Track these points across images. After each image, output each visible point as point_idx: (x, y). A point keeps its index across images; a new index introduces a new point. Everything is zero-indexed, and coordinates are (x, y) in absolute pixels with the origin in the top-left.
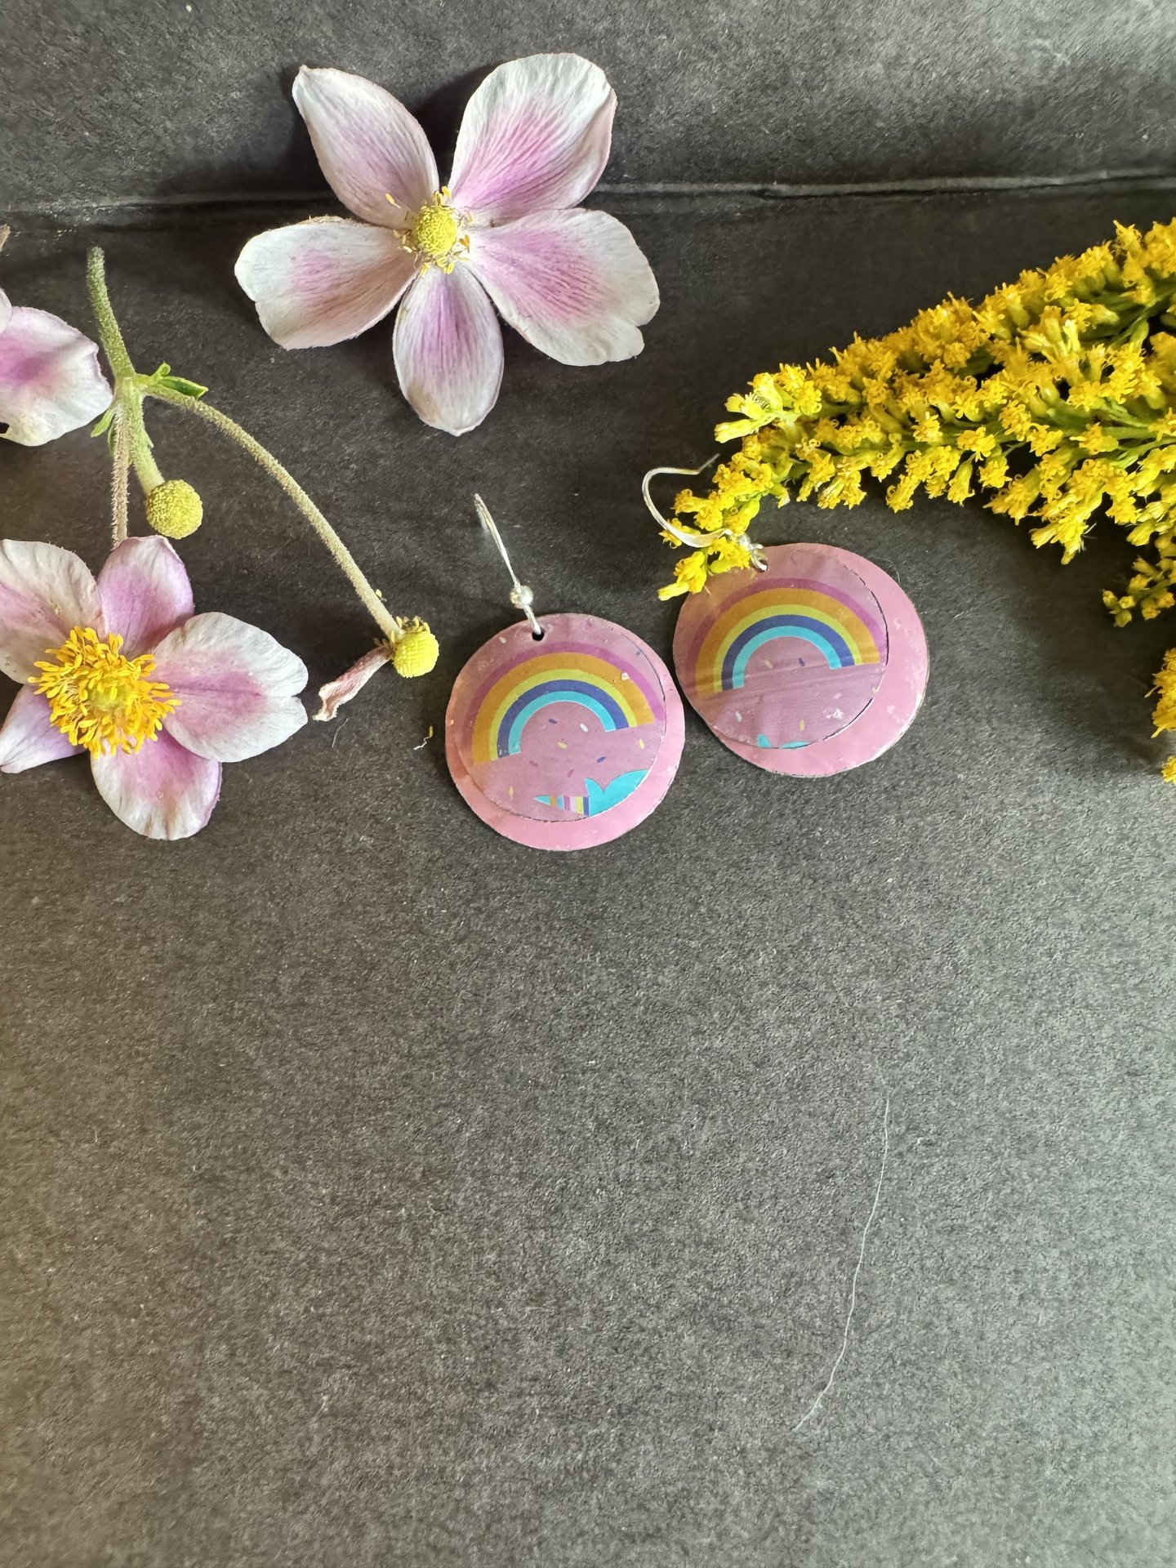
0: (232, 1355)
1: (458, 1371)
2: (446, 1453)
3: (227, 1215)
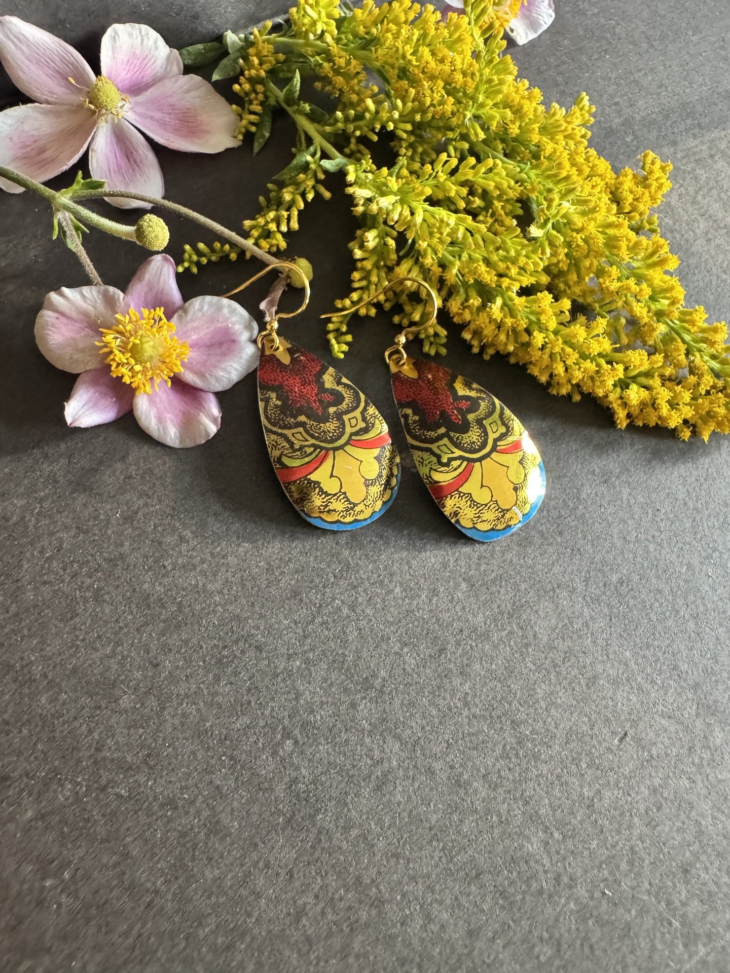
0: (296, 742)
1: (422, 656)
2: (444, 699)
3: (240, 673)
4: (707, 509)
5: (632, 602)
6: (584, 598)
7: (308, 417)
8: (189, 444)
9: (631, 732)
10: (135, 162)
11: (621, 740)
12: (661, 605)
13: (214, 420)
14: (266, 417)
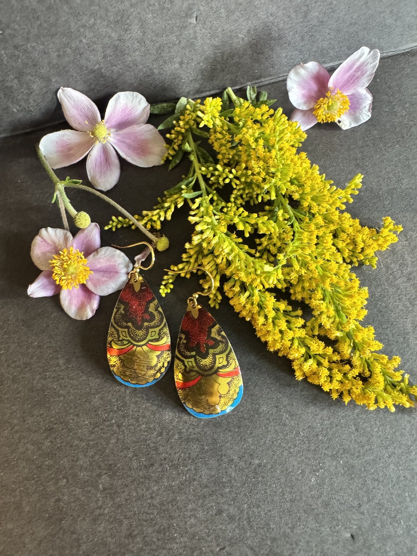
0: (68, 482)
1: (141, 464)
2: (143, 490)
3: (57, 439)
4: (329, 443)
5: (260, 479)
6: (236, 467)
7: (133, 324)
8: (78, 318)
9: (228, 549)
10: (109, 164)
11: (221, 549)
12: (276, 487)
13: (92, 311)
14: (114, 318)
